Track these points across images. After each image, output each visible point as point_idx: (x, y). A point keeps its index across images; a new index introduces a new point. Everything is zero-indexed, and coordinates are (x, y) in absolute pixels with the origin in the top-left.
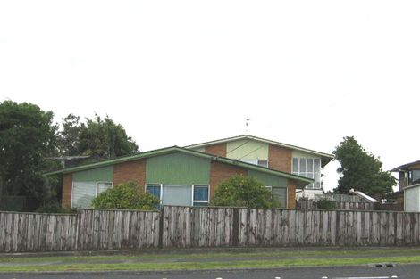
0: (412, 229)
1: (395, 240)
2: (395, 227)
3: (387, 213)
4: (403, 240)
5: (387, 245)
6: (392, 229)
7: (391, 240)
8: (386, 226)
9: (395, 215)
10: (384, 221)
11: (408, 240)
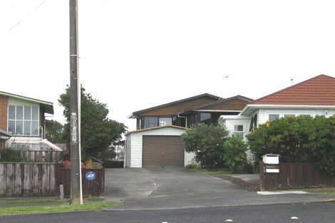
0: (40, 179)
1: (23, 191)
2: (23, 178)
3: (14, 165)
4: (31, 190)
5: (13, 195)
6: (19, 180)
7: (18, 190)
8: (13, 177)
9: (22, 166)
10: (10, 173)
11: (36, 191)
